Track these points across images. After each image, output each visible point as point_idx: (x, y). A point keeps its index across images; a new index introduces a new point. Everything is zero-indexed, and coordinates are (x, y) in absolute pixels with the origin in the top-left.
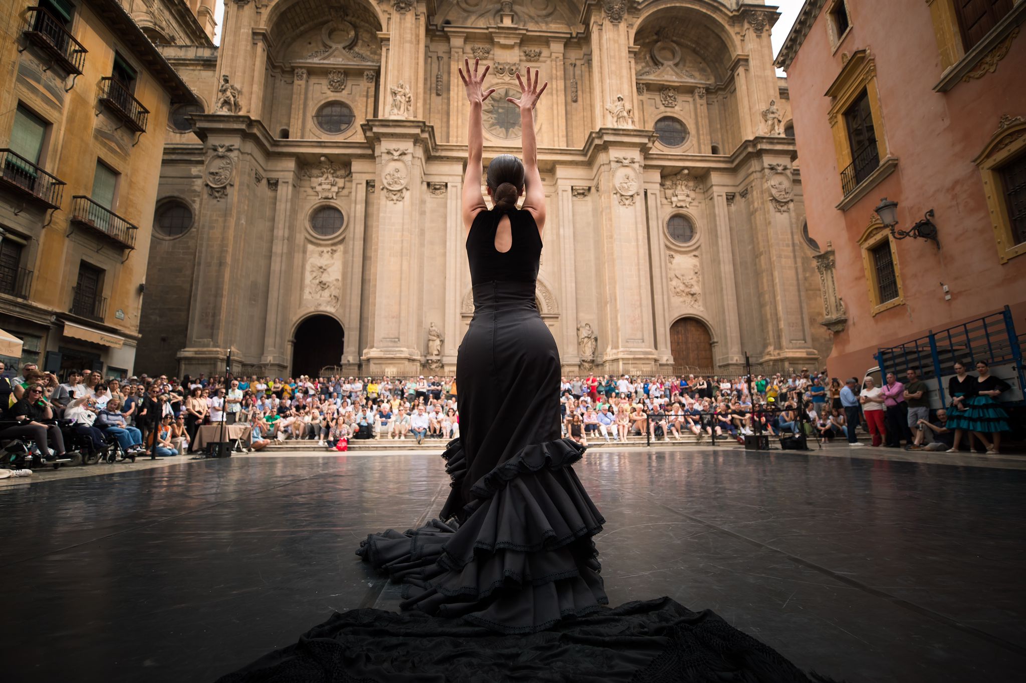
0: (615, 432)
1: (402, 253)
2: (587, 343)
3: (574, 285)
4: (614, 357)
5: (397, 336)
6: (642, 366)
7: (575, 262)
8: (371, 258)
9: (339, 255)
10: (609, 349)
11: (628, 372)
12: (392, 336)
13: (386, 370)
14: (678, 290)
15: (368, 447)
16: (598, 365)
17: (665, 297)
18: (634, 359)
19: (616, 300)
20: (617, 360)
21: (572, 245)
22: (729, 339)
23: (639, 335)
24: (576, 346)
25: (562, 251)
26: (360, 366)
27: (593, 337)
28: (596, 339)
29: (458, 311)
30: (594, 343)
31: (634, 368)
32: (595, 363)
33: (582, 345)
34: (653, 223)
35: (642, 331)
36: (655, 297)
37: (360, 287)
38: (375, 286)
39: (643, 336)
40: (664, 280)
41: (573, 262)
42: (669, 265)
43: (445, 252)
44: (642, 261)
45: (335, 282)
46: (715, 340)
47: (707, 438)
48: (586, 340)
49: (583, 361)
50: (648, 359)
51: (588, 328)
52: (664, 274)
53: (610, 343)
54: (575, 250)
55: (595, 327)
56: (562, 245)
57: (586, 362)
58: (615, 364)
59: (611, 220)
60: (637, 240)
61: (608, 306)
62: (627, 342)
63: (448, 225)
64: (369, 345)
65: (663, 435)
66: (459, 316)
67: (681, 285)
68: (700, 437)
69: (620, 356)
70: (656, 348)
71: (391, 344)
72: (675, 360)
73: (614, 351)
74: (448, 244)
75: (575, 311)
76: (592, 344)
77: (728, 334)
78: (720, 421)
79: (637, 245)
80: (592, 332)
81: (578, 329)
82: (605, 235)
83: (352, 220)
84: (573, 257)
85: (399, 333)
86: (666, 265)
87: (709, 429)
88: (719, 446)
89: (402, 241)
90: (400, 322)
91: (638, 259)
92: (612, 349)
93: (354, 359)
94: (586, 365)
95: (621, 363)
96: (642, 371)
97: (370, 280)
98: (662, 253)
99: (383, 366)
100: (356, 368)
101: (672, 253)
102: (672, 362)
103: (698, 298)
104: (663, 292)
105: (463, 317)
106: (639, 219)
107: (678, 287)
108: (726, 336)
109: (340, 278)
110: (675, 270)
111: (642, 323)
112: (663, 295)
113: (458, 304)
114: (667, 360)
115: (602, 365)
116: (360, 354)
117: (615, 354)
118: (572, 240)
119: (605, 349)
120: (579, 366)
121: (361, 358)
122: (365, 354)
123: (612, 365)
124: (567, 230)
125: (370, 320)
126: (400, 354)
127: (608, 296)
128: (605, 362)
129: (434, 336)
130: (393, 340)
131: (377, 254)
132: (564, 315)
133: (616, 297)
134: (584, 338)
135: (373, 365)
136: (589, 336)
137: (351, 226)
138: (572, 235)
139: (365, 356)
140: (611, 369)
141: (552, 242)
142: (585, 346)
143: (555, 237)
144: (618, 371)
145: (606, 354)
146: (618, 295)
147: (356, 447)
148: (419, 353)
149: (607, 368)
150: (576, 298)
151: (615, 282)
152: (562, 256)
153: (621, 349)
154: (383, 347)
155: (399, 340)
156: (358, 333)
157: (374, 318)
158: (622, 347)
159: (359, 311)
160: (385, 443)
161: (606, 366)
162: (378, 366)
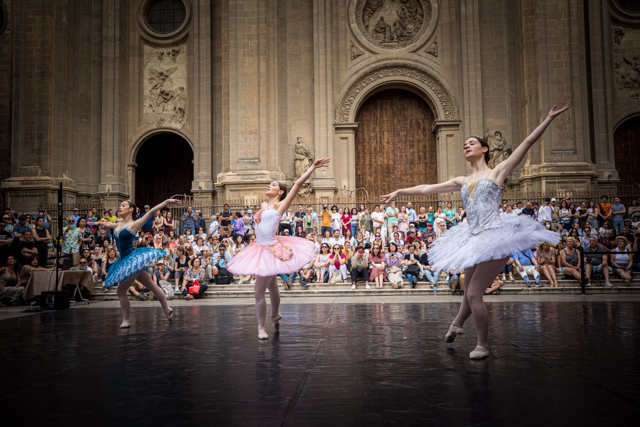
1: (258, 51)
2: (498, 157)
3: (479, 81)
4: (535, 174)
5: (256, 155)
6: (573, 185)
7: (481, 50)
9: (182, 57)
12: (251, 157)
13: (245, 198)
14: (628, 79)
15: (228, 294)
16: (512, 186)
17: (608, 90)
18: (563, 176)
19: (537, 98)
20: (537, 179)
21: (477, 28)
23: (570, 144)
25: (464, 36)
26: (214, 193)
27: (505, 149)
29: (330, 122)
31: (562, 188)
32: (509, 183)
35: (574, 138)
36: (594, 91)
37: (210, 96)
38: (228, 94)
39: (575, 145)
40: (607, 67)
41: (478, 51)
42: (615, 45)
43: (312, 47)
44: (575, 43)
45: (179, 92)
48: (496, 153)
50: (582, 176)
51: (498, 137)
52: (607, 59)
54: (481, 34)
55: (508, 137)
56: (463, 28)
58: (536, 184)
60: (569, 14)
61: (527, 106)
62: (553, 154)
63: (315, 11)
64: (223, 168)
65: (604, 277)
66: (331, 128)
67: (632, 71)
69: (543, 172)
70: (594, 161)
71: (249, 166)
72: (620, 175)
73: (535, 166)
74: (315, 36)
75: (481, 116)
79: (569, 22)
80: (505, 143)
82: (524, 9)
83: (195, 11)
84: (478, 43)
85: (259, 152)
86: (611, 46)
89: (258, 35)
90: (260, 138)
91: (570, 41)
92: (531, 164)
93: (206, 186)
95: (544, 182)
96: (573, 192)
97: (221, 87)
98: (605, 29)
99: (242, 193)
100: (210, 196)
101: (620, 28)
102: (616, 178)
104: (605, 84)
105: (336, 129)
107: (629, 75)
110: (623, 51)
111: (575, 127)
112: (605, 87)
113: (330, 113)
114: (610, 176)
115: (518, 185)
116: (213, 179)
117: (535, 170)
118: (477, 21)
121: (215, 183)
122: (219, 178)
123: (532, 185)
124: (470, 7)
125: (223, 137)
126: (262, 177)
127: (526, 95)
128: (521, 181)
129: (302, 154)
130: (252, 161)
131: (229, 54)
132: (467, 122)
133: (537, 94)
134: (493, 151)
135: (229, 191)
136: (500, 148)
137: (195, 19)
138: (477, 14)
139: (219, 182)
140: (530, 191)
141: (451, 24)
142: (494, 161)
143: (454, 18)
144: (540, 193)
145: (524, 170)
146: (540, 92)
147: (214, 294)
148: (284, 175)
149: (525, 188)
150: (483, 99)
151: (537, 75)
152: (464, 43)
153: (544, 164)
154: (240, 170)
155: (259, 162)
156: (210, 153)
157: (229, 134)
158: (545, 162)
159: (210, 125)
160: (246, 288)
161: (523, 187)
162: (236, 193)
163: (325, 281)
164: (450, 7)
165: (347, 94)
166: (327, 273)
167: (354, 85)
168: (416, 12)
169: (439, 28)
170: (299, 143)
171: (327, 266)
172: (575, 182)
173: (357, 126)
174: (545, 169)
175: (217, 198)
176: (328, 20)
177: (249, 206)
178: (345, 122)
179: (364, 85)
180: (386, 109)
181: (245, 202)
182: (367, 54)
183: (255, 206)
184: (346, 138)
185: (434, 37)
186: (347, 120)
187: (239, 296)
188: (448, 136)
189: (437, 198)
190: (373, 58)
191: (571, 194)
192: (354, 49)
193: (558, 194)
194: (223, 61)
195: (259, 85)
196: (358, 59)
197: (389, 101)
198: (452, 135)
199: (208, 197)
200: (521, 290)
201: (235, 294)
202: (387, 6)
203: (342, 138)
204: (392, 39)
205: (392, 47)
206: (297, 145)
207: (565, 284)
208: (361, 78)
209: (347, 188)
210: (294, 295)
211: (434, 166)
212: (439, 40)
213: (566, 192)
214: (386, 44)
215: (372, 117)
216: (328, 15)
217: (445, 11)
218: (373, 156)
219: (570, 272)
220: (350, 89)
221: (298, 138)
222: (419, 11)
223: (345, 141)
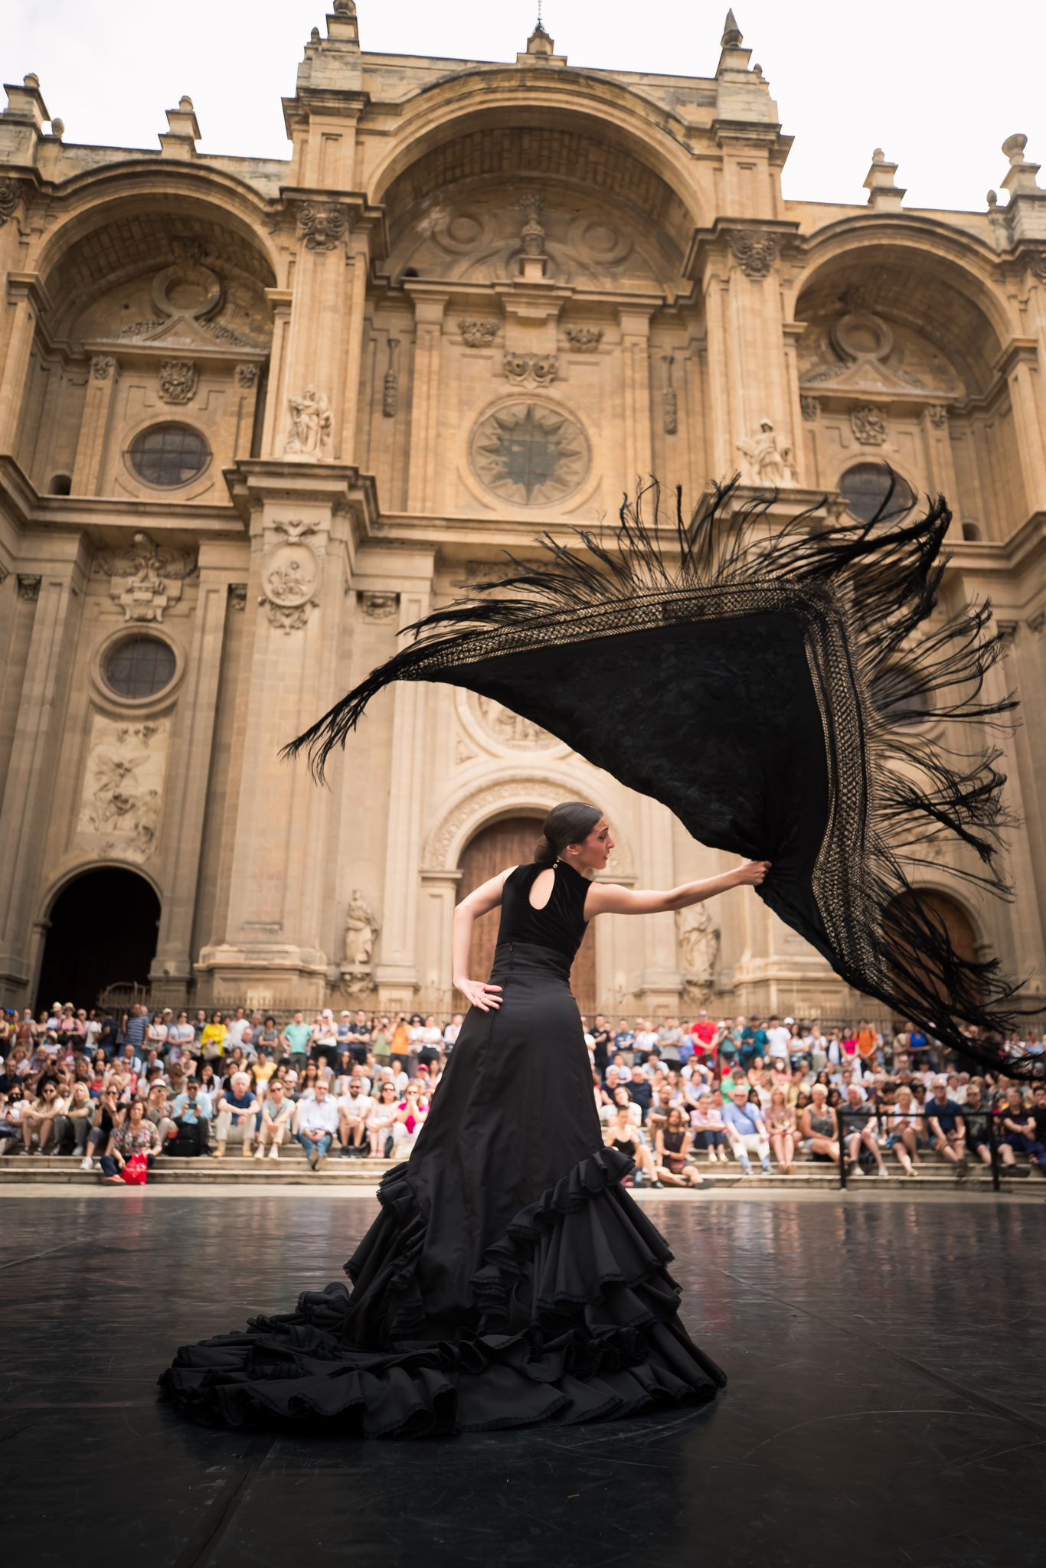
0: (764, 1151)
2: (698, 942)
4: (759, 975)
5: (276, 917)
6: (822, 997)
8: (229, 747)
9: (160, 739)
10: (746, 957)
11: (789, 1010)
12: (267, 919)
13: (250, 994)
15: (196, 1176)
16: (721, 994)
18: (804, 980)
20: (764, 982)
22: (1017, 940)
24: (673, 949)
26: (191, 984)
27: (710, 929)
28: (717, 935)
29: (414, 867)
30: (713, 943)
31: (804, 1000)
32: (717, 988)
33: (686, 948)
37: (202, 809)
38: (235, 807)
45: (148, 798)
46: (986, 941)
47: (979, 1173)
48: (695, 936)
49: (690, 982)
53: (749, 942)
57: (695, 985)
58: (761, 991)
62: (787, 941)
64: (213, 938)
65: (874, 1160)
66: (415, 878)
68: (962, 1168)
69: (773, 972)
71: (262, 937)
73: (759, 961)
74: (397, 721)
75: (671, 871)
76: (708, 945)
77: (1015, 929)
78: (1009, 1131)
80: (709, 919)
83: (193, 665)
87: (985, 1152)
88: (1010, 1192)
89: (299, 712)
90: (285, 887)
92: (754, 956)
93: (178, 969)
94: (696, 992)
95: (773, 988)
96: (823, 1008)
97: (224, 795)
99: (243, 986)
100: (183, 988)
103: (944, 848)
105: (424, 879)
108: (1009, 933)
109: (160, 790)
113: (415, 852)
115: (732, 992)
116: (193, 957)
117: (759, 968)
119: (737, 956)
121: (195, 965)
122: (204, 957)
123: (754, 993)
125: (219, 881)
126: (283, 958)
128: (737, 986)
129: (360, 920)
130: (268, 927)
131: (244, 740)
134: (690, 932)
135: (220, 981)
136: (702, 927)
137: (191, 678)
139: (204, 962)
140: (752, 1003)
142: (692, 950)
144: (768, 1007)
145: (740, 968)
147: (169, 1175)
148: (325, 958)
149: (743, 999)
153: (773, 958)
154: (244, 943)
155: (281, 929)
156: (191, 910)
157: (229, 877)
158: (776, 953)
159: (196, 860)
160: (233, 1166)
161: (740, 996)
162: (232, 985)
163: (387, 1156)
165: (446, 820)
166: (390, 1139)
167: (458, 807)
170: (355, 899)
171: (390, 1126)
172: (824, 992)
173: (459, 876)
174: (776, 967)
175: (195, 993)
177: (254, 1009)
178: (439, 868)
179: (476, 807)
180: (511, 851)
181: (248, 1002)
182: (483, 757)
183: (265, 1011)
184: (439, 896)
186: (442, 864)
187: (218, 1180)
189: (595, 1009)
190: (494, 764)
191: (819, 1012)
192: (462, 748)
193: (796, 1012)
194: (233, 750)
195: (292, 795)
196: (468, 764)
197: (516, 838)
199: (178, 991)
200: (738, 1180)
201: (210, 1176)
203: (433, 896)
204: (526, 736)
205: (524, 748)
206: (353, 904)
207: (813, 1171)
208: (472, 796)
209: (436, 985)
210: (324, 1181)
211: (590, 953)
213: (810, 1008)
214: (516, 743)
215: (487, 861)
218: (486, 929)
219: (821, 1148)
220: (452, 812)
221: (355, 892)
223: (437, 901)
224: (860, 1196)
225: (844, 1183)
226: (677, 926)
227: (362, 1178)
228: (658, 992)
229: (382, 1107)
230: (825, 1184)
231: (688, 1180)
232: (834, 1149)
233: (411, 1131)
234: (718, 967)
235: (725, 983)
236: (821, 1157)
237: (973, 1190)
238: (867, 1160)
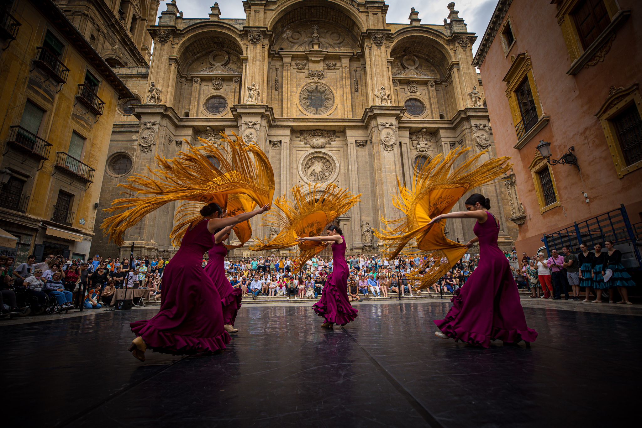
0: (378, 291)
2: (367, 235)
7: (359, 185)
16: (374, 248)
19: (384, 208)
21: (357, 176)
22: (455, 231)
24: (360, 237)
25: (351, 179)
27: (371, 231)
28: (373, 232)
32: (372, 247)
33: (364, 236)
34: (406, 161)
41: (357, 185)
43: (280, 181)
46: (447, 232)
48: (366, 233)
49: (365, 246)
51: (367, 225)
54: (358, 178)
55: (371, 225)
56: (350, 176)
57: (367, 246)
59: (379, 159)
60: (396, 171)
61: (379, 211)
63: (282, 165)
74: (282, 176)
75: (359, 215)
76: (370, 235)
79: (396, 175)
80: (370, 228)
81: (361, 226)
82: (376, 168)
94: (367, 248)
98: (412, 179)
106: (397, 159)
108: (453, 229)
115: (377, 248)
118: (356, 172)
120: (363, 249)
123: (383, 248)
124: (353, 167)
127: (379, 206)
128: (379, 246)
132: (353, 218)
133: (384, 206)
135: (236, 250)
136: (368, 230)
138: (356, 169)
140: (382, 250)
141: (345, 173)
143: (346, 171)
144: (387, 252)
145: (379, 241)
146: (385, 205)
149: (380, 250)
150: (360, 208)
151: (383, 197)
152: (351, 182)
162: (239, 251)
163: (275, 295)
164: (344, 166)
168: (329, 167)
169: (340, 175)
170: (272, 226)
176: (288, 169)
177: (245, 257)
182: (307, 185)
183: (248, 257)
185: (337, 179)
188: (344, 224)
190: (309, 187)
192: (300, 183)
196: (302, 188)
198: (346, 224)
202: (316, 164)
204: (318, 179)
205: (318, 182)
212: (339, 180)
214: (316, 181)
216: (288, 167)
217: (342, 168)
221: (272, 224)
222: (331, 167)
224: (404, 302)
225: (400, 298)
226: (362, 231)
227: (267, 301)
228: (356, 249)
229: (273, 282)
230: (395, 299)
231: (357, 299)
232: (397, 290)
233: (281, 288)
234: (373, 241)
235: (375, 245)
236: (394, 292)
237: (435, 299)
238: (407, 292)
